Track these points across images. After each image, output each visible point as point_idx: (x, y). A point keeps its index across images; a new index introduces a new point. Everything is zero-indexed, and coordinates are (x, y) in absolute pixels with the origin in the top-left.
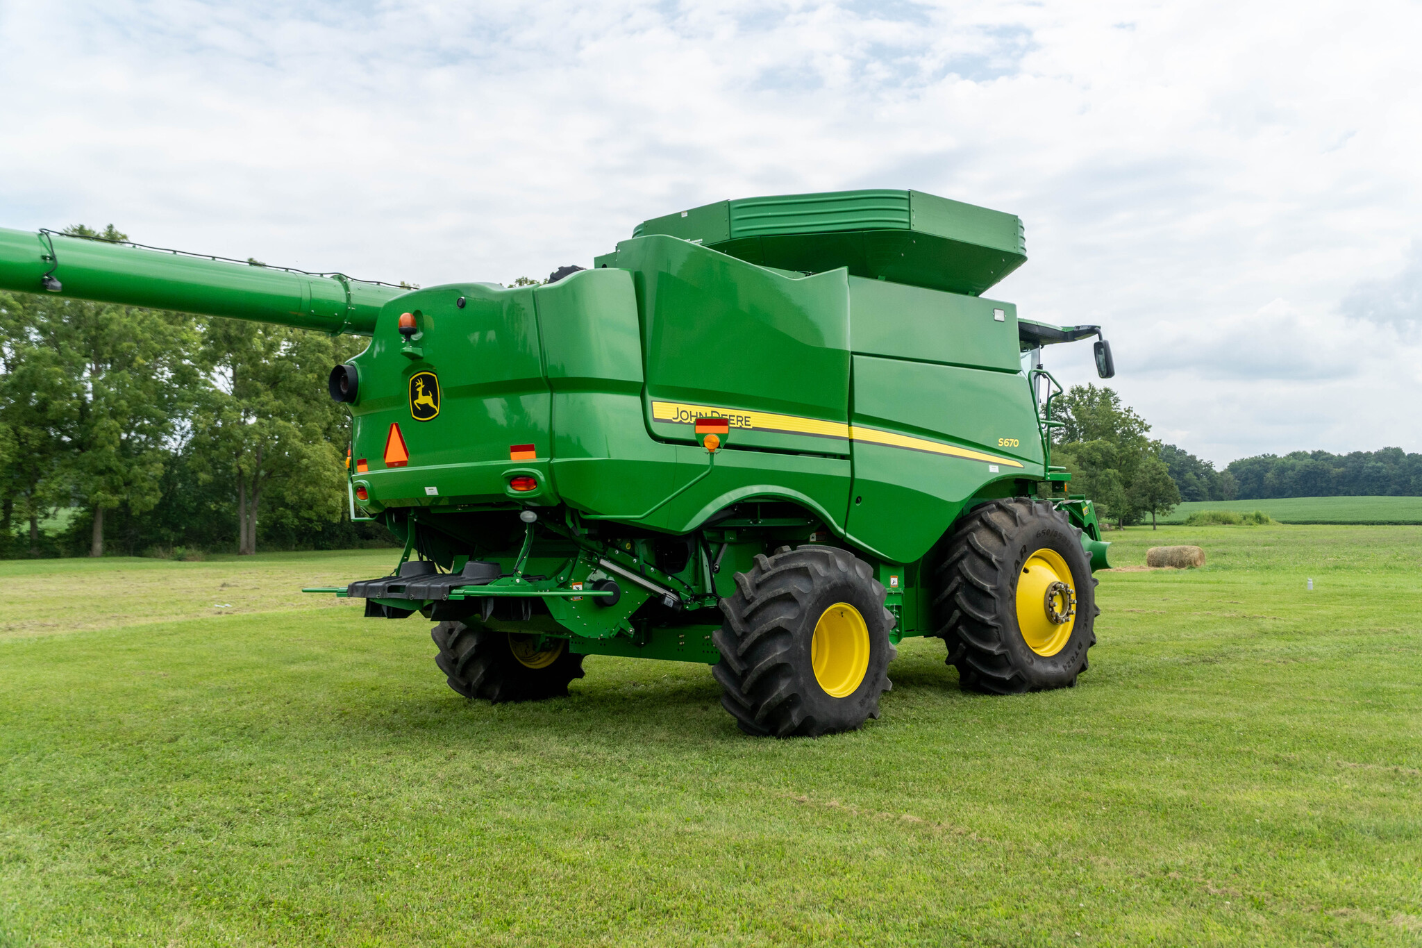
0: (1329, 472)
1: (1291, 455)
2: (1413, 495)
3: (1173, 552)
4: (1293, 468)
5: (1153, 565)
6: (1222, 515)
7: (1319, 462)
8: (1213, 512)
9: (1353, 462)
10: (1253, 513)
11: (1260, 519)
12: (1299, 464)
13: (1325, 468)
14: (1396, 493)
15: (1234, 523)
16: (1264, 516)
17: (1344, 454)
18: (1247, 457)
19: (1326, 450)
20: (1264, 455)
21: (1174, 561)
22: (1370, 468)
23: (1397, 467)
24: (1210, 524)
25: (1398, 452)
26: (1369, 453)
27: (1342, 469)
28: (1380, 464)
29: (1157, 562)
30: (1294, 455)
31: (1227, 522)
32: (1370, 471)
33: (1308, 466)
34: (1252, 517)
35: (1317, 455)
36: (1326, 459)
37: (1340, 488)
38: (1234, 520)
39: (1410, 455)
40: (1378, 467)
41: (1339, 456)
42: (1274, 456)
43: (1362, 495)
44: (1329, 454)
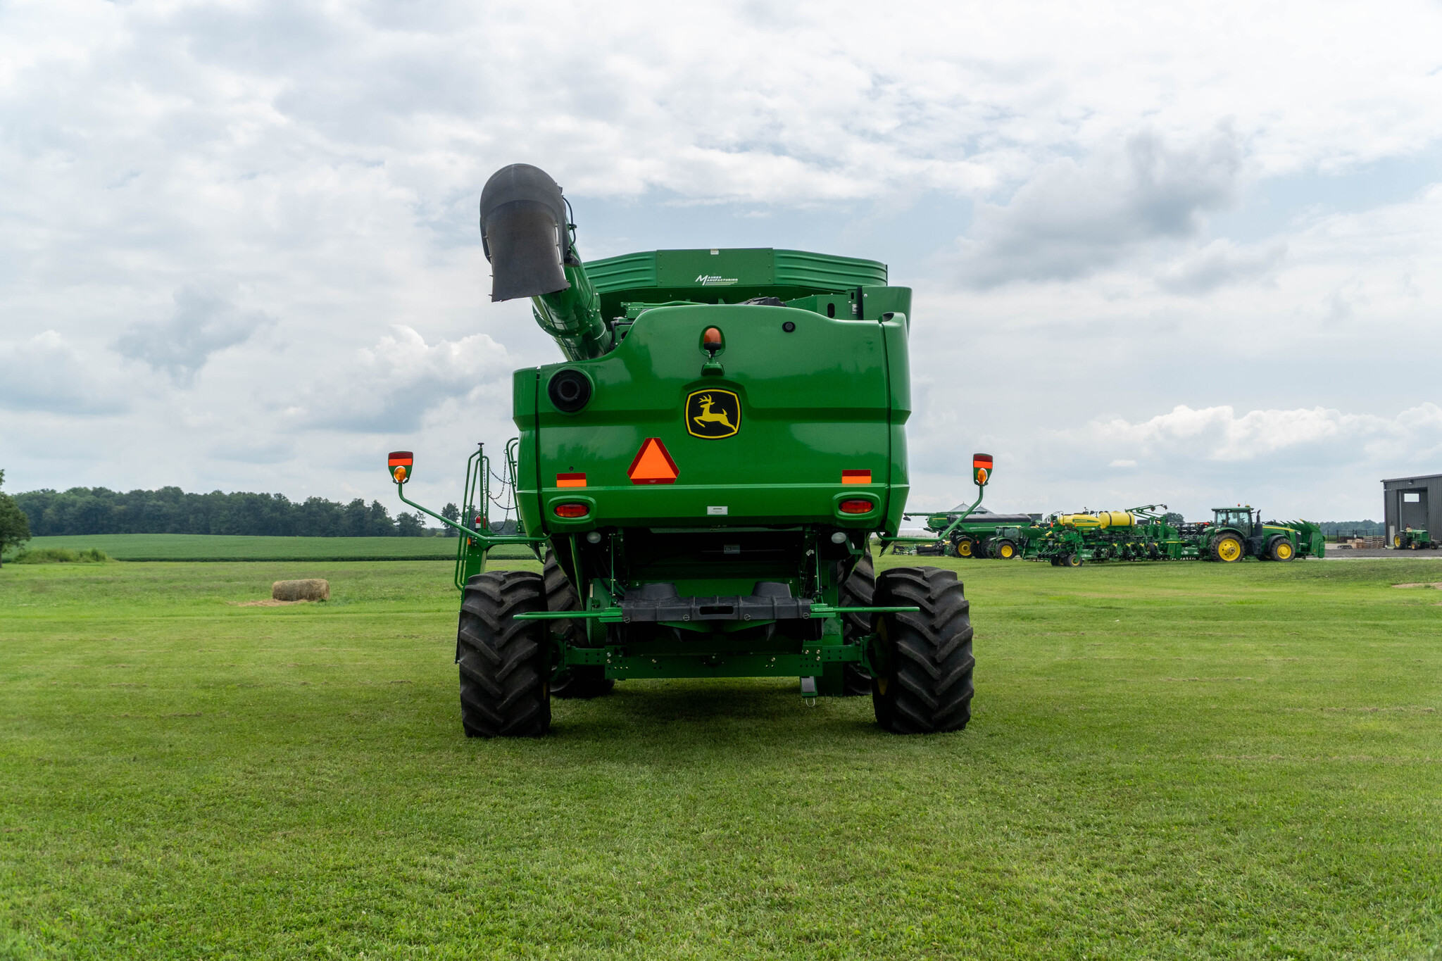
0: (110, 510)
1: (71, 490)
2: (191, 533)
3: (302, 585)
4: (73, 504)
5: (280, 599)
6: (58, 552)
7: (101, 499)
8: (48, 548)
9: (136, 500)
10: (90, 550)
11: (96, 557)
12: (81, 501)
13: (107, 505)
14: (176, 531)
15: (71, 561)
16: (101, 553)
17: (125, 491)
18: (24, 491)
19: (108, 488)
20: (43, 490)
21: (304, 594)
22: (152, 506)
23: (177, 506)
24: (45, 562)
25: (177, 492)
26: (150, 492)
27: (123, 507)
28: (161, 503)
29: (284, 595)
30: (75, 491)
31: (64, 559)
32: (151, 509)
33: (89, 503)
34: (88, 554)
35: (99, 492)
36: (108, 497)
37: (122, 525)
38: (71, 557)
39: (187, 496)
40: (159, 506)
41: (120, 493)
42: (53, 491)
43: (143, 533)
44: (110, 491)
